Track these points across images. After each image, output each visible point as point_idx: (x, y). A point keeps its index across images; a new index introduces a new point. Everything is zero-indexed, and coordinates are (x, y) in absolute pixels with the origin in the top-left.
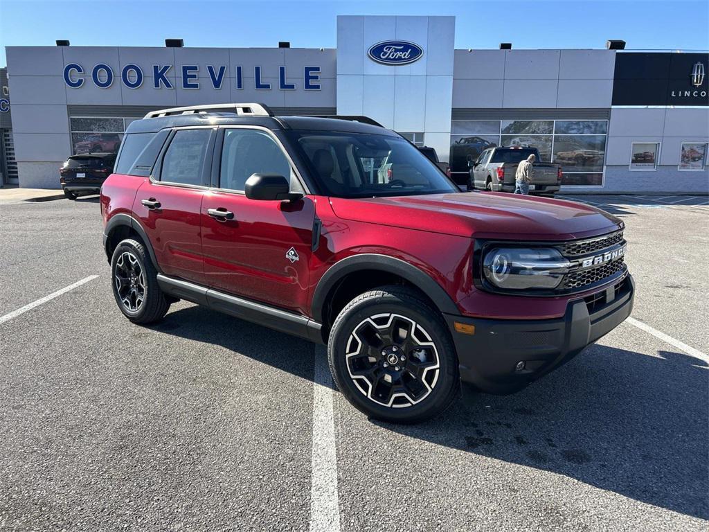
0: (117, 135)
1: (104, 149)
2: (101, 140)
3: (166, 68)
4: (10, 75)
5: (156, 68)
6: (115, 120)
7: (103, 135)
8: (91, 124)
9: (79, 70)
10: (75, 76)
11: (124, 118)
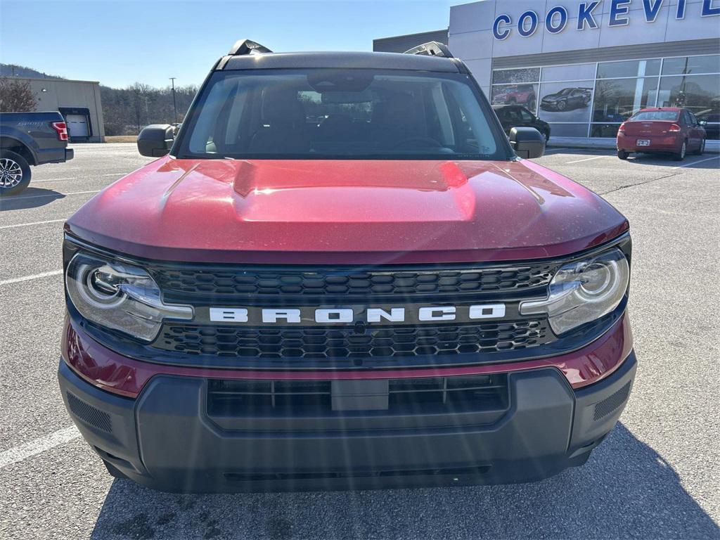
0: (531, 85)
1: (518, 100)
2: (517, 91)
3: (593, 4)
4: (450, 34)
5: (582, 6)
6: (532, 70)
7: (519, 87)
8: (510, 75)
9: (507, 21)
10: (503, 26)
11: (541, 67)
